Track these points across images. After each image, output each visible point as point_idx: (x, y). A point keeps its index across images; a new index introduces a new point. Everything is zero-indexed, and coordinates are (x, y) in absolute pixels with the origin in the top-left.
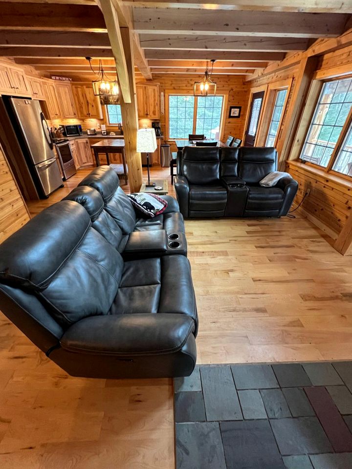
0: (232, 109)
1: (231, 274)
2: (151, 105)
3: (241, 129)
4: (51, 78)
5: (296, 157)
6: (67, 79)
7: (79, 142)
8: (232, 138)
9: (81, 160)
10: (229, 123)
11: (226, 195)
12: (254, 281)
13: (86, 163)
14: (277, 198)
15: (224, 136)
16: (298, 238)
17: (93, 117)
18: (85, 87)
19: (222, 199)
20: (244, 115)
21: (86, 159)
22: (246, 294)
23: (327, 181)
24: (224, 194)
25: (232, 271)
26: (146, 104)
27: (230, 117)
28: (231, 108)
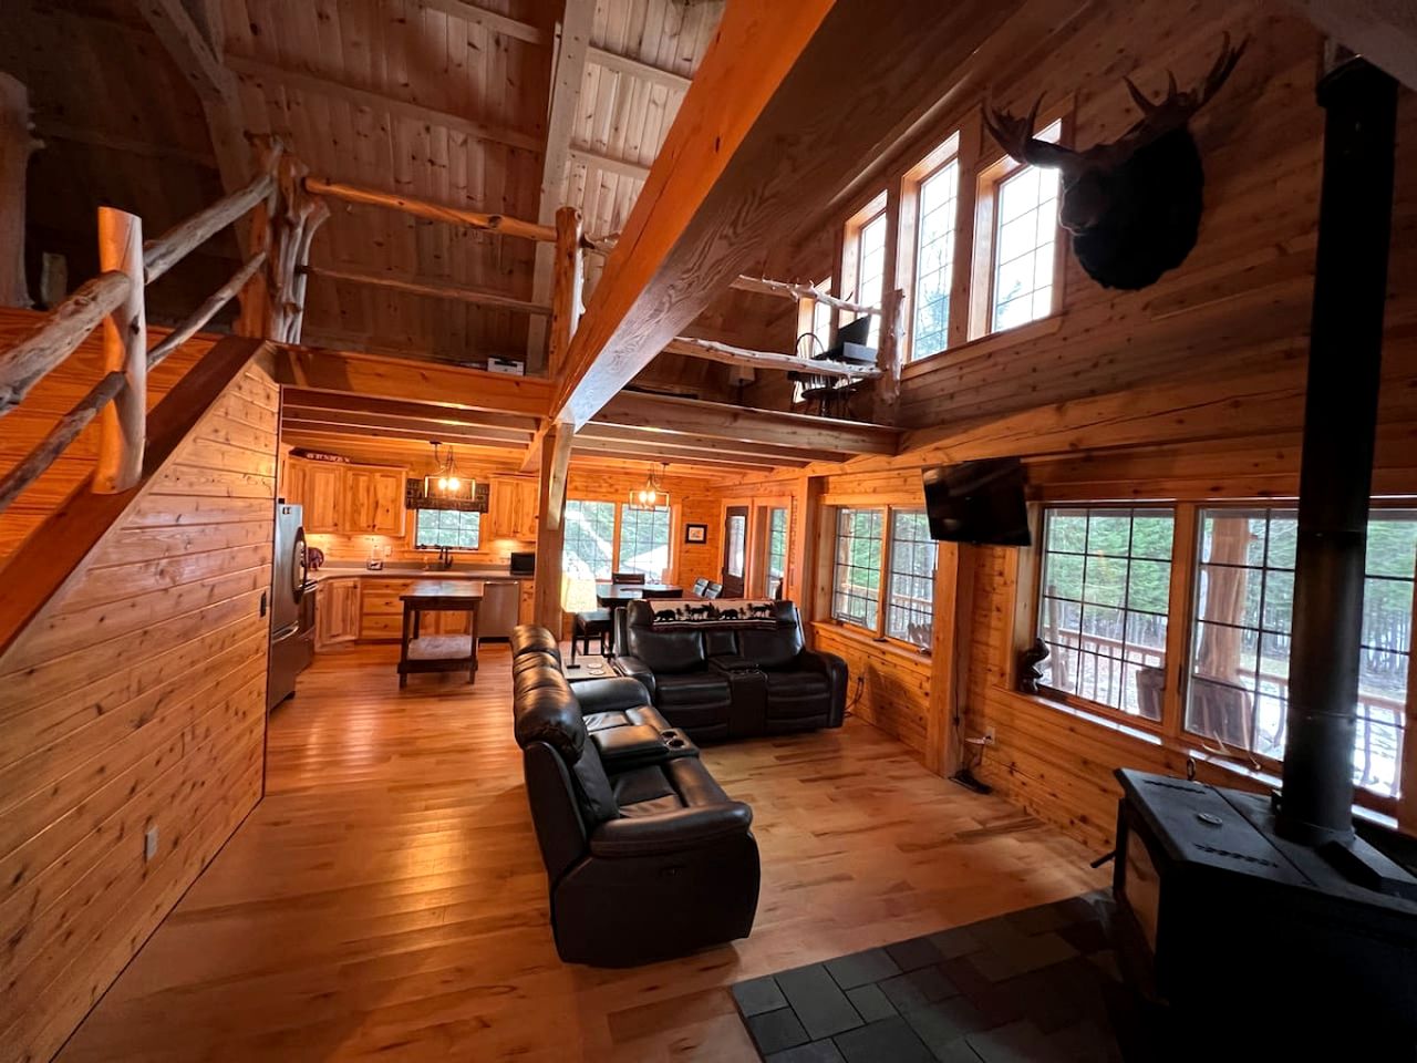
0: (691, 529)
1: (774, 830)
2: (528, 514)
3: (711, 564)
4: (305, 457)
5: (826, 616)
6: (340, 459)
7: (335, 585)
8: (707, 582)
9: (329, 629)
10: (687, 552)
11: (728, 690)
12: (818, 835)
13: (338, 635)
14: (817, 692)
15: (680, 574)
16: (868, 759)
17: (381, 531)
18: (378, 475)
19: (723, 699)
20: (715, 540)
21: (341, 624)
22: (810, 857)
23: (884, 653)
24: (723, 688)
25: (772, 825)
26: (516, 513)
27: (688, 541)
28: (689, 526)
